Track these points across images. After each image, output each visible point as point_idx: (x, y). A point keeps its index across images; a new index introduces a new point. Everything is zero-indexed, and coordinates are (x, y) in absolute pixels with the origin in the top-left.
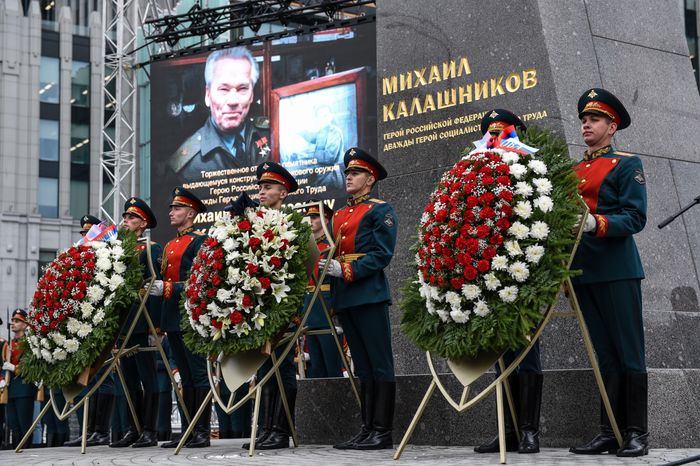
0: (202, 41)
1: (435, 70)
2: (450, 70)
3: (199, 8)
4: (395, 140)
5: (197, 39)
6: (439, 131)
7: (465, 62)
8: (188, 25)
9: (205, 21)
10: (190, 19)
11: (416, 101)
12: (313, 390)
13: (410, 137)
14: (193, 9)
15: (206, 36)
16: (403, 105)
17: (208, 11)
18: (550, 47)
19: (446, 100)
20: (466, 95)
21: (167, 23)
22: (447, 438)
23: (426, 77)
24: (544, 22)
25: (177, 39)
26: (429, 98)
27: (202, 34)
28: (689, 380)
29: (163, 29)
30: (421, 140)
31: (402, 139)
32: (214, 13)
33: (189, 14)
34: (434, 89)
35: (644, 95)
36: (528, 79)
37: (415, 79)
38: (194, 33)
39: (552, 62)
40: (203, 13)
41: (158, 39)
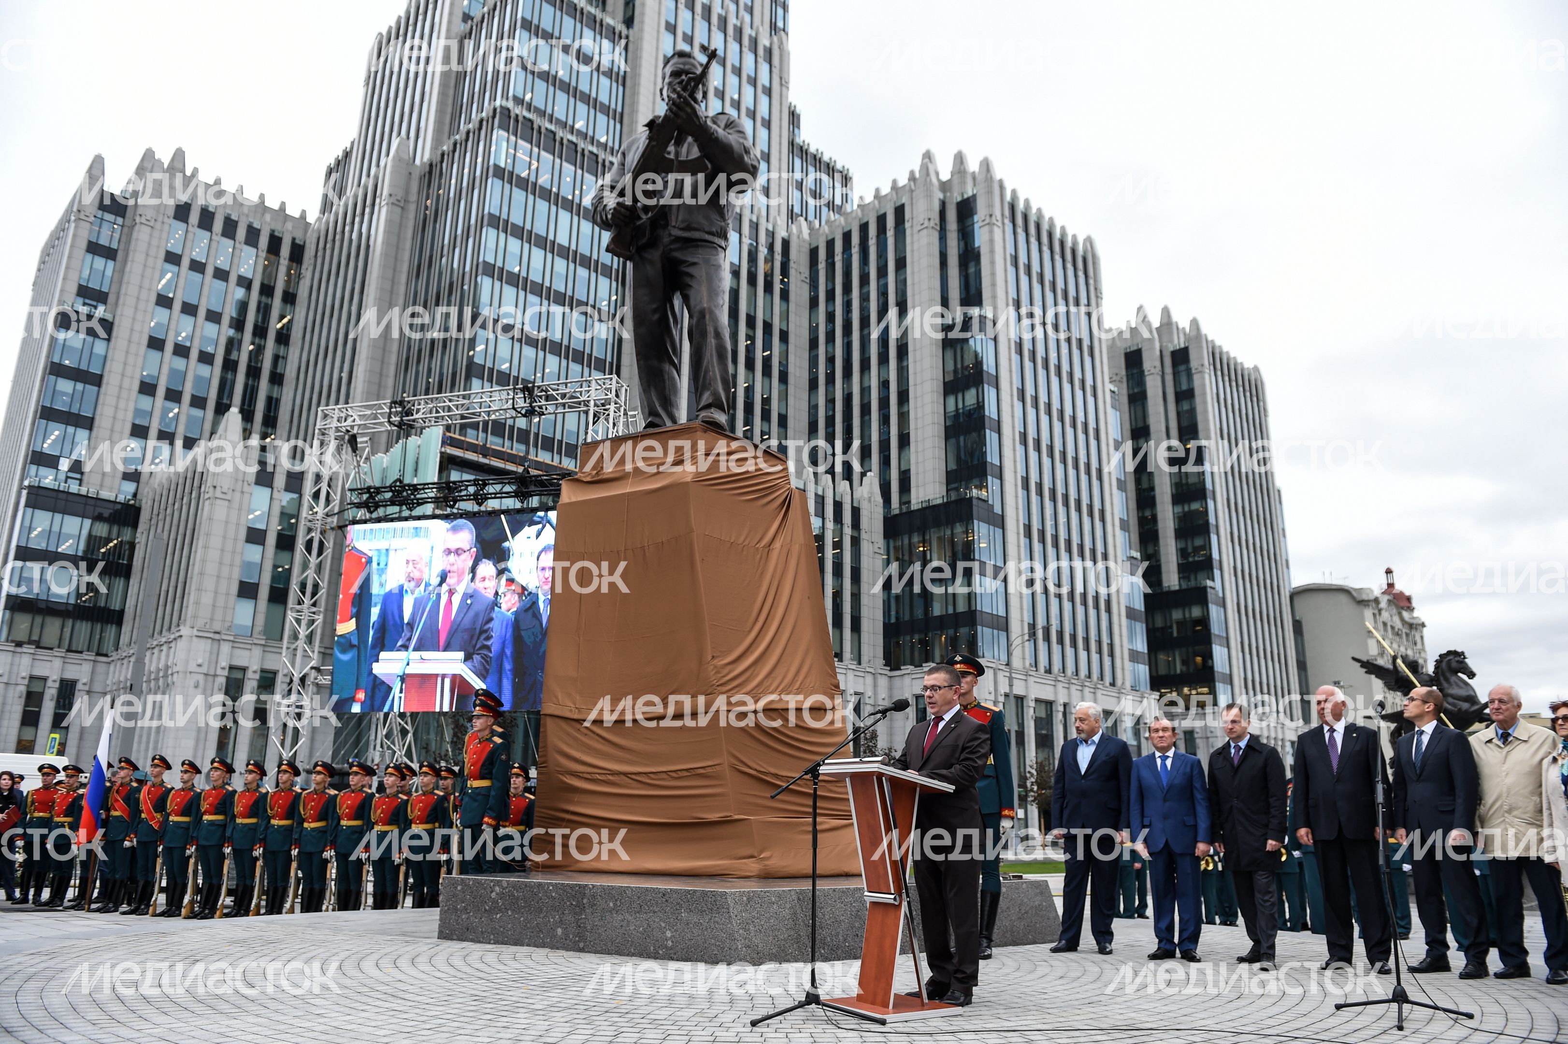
0: (400, 512)
3: (401, 482)
5: (396, 509)
8: (388, 495)
9: (405, 494)
10: (391, 491)
12: (459, 888)
14: (395, 481)
15: (404, 507)
17: (409, 485)
21: (369, 492)
22: (581, 945)
25: (377, 506)
27: (400, 505)
28: (799, 899)
29: (365, 496)
32: (415, 488)
33: (390, 487)
38: (393, 503)
40: (403, 487)
41: (359, 506)
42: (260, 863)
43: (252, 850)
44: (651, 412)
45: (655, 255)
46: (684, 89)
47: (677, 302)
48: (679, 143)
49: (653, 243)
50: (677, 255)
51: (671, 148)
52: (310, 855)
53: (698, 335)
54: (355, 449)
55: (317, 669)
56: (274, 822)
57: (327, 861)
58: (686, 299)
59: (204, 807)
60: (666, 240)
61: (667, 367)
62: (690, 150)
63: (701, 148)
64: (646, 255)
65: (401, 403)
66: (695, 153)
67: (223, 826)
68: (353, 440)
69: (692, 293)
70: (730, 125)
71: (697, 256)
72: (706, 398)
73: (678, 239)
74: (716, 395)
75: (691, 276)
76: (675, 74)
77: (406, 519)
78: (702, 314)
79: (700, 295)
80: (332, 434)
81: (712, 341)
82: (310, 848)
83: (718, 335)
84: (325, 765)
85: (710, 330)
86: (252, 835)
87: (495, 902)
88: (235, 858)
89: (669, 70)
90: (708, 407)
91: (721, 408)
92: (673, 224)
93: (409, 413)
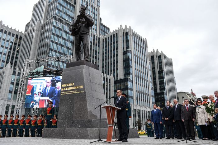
1: (69, 84)
2: (71, 84)
4: (63, 93)
5: (36, 76)
6: (69, 93)
7: (73, 84)
8: (35, 74)
11: (66, 88)
13: (65, 93)
15: (38, 75)
16: (64, 89)
18: (85, 83)
19: (70, 88)
20: (73, 88)
21: (32, 73)
22: (65, 138)
23: (68, 85)
24: (84, 79)
25: (33, 75)
26: (68, 88)
30: (66, 94)
31: (64, 93)
32: (39, 72)
33: (36, 72)
34: (69, 87)
35: (97, 90)
36: (82, 87)
37: (66, 85)
38: (36, 75)
39: (85, 85)
40: (38, 72)
41: (30, 75)
42: (12, 131)
43: (11, 129)
44: (77, 59)
45: (78, 35)
46: (83, 10)
47: (81, 43)
48: (82, 19)
49: (78, 34)
50: (81, 35)
51: (81, 20)
52: (21, 130)
53: (84, 47)
54: (30, 66)
55: (23, 101)
56: (15, 125)
57: (24, 131)
58: (83, 42)
59: (3, 122)
60: (80, 33)
61: (80, 52)
62: (84, 20)
63: (85, 19)
64: (77, 35)
65: (38, 59)
66: (85, 20)
67: (6, 125)
68: (30, 65)
69: (84, 41)
70: (90, 16)
71: (85, 36)
72: (86, 57)
73: (82, 33)
74: (87, 56)
75: (84, 39)
76: (82, 9)
77: (38, 77)
78: (85, 44)
79: (85, 42)
80: (26, 64)
81: (87, 48)
82: (21, 129)
83: (88, 47)
84: (23, 115)
85: (86, 46)
86: (11, 127)
87: (51, 132)
88: (8, 131)
89: (81, 8)
90: (86, 58)
91: (88, 58)
92: (81, 30)
93: (39, 61)
